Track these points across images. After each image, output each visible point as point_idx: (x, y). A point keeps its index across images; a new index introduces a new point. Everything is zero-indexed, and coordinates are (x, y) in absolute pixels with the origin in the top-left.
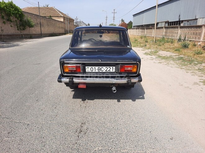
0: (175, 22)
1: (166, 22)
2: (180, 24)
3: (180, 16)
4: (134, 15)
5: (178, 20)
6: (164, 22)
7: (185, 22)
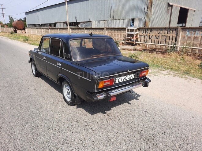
0: (73, 23)
1: (64, 23)
2: (77, 25)
3: (76, 18)
4: (27, 13)
5: (75, 22)
6: (62, 22)
7: (82, 24)
